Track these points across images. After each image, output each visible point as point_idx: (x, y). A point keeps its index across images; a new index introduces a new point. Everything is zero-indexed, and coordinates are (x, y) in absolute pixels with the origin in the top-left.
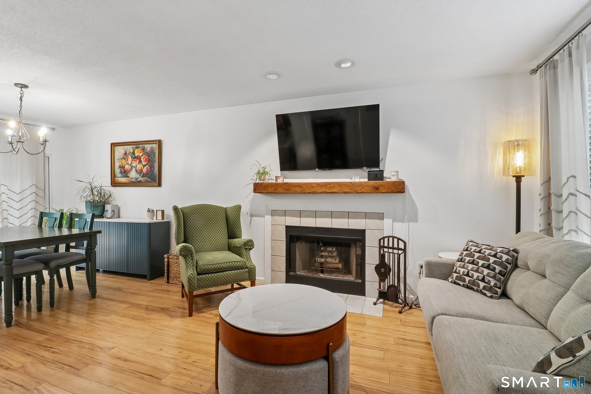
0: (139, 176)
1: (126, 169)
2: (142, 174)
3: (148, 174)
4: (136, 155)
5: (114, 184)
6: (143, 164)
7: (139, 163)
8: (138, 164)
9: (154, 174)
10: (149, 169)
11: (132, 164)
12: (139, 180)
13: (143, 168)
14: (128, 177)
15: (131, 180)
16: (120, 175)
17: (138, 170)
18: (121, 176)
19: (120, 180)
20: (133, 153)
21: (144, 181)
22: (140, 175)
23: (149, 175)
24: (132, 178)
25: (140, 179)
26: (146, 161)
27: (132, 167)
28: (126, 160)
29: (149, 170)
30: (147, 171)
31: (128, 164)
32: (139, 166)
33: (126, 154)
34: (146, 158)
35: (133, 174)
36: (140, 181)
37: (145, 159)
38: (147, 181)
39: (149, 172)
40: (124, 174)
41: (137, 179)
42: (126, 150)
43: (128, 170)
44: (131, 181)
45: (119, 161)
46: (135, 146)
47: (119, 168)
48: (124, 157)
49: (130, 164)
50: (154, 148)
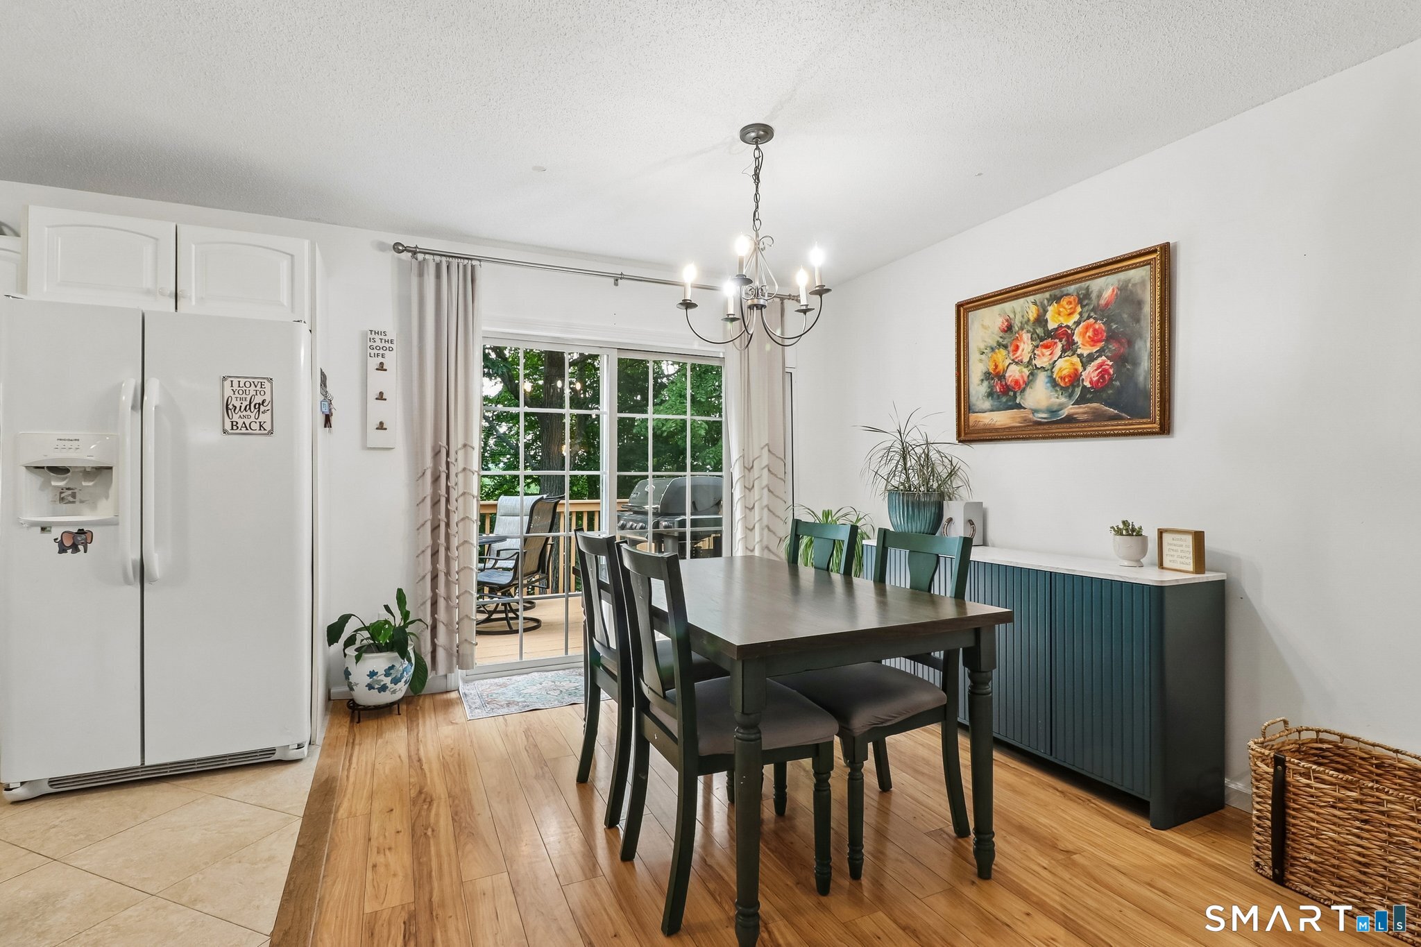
0: (1063, 400)
1: (1009, 381)
2: (1078, 391)
3: (1103, 389)
4: (1052, 325)
5: (968, 434)
6: (1080, 356)
7: (1064, 351)
8: (1060, 357)
9: (1136, 384)
10: (1111, 371)
11: (1034, 362)
12: (1064, 413)
13: (1080, 369)
14: (1019, 407)
15: (1031, 416)
16: (987, 404)
17: (1061, 378)
18: (992, 406)
19: (987, 421)
20: (1041, 320)
21: (1085, 417)
22: (1070, 396)
23: (1110, 392)
24: (1034, 411)
25: (1070, 409)
26: (1094, 341)
27: (1034, 371)
28: (1011, 348)
29: (1109, 374)
30: (1102, 377)
31: (1017, 363)
32: (1065, 365)
33: (1009, 329)
34: (1095, 331)
35: (1039, 397)
36: (1070, 419)
37: (1090, 333)
38: (1098, 417)
39: (1111, 379)
40: (1004, 399)
41: (1053, 412)
42: (1012, 316)
43: (1017, 382)
44: (1031, 421)
45: (983, 356)
46: (1047, 295)
47: (982, 380)
48: (1001, 340)
49: (1026, 360)
50: (1134, 285)
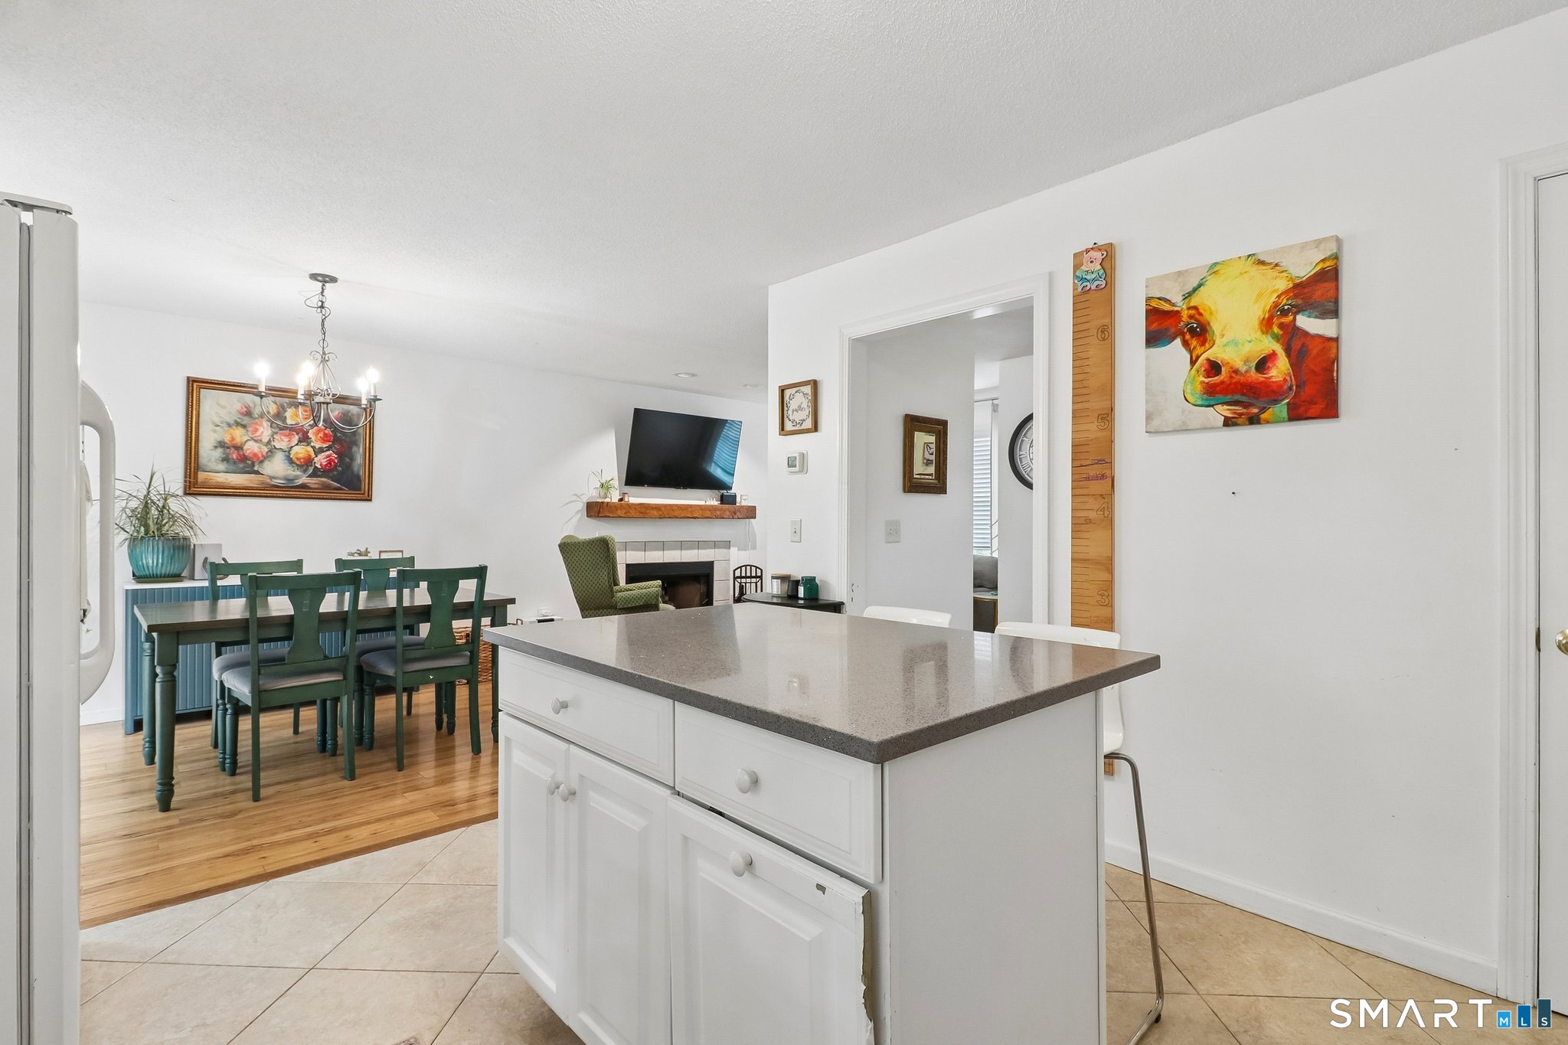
0: (298, 473)
1: (247, 453)
2: (311, 470)
3: (330, 471)
4: (289, 421)
5: (194, 486)
6: (313, 447)
7: (300, 441)
8: (297, 445)
9: (352, 471)
10: (336, 461)
11: (272, 443)
12: (299, 482)
13: (314, 456)
14: (257, 473)
15: (269, 481)
16: (222, 467)
17: (297, 459)
18: (227, 468)
19: (220, 480)
20: (280, 415)
21: (316, 486)
22: (305, 471)
23: (335, 473)
24: (272, 478)
25: (304, 479)
26: (324, 440)
27: (272, 451)
28: (250, 429)
29: (335, 462)
30: (330, 463)
31: (256, 441)
32: (300, 451)
33: (248, 413)
34: (325, 434)
35: (277, 468)
36: (303, 486)
37: (321, 435)
38: (326, 487)
39: (336, 466)
40: (241, 465)
41: (289, 480)
42: (251, 405)
43: (255, 455)
44: (268, 484)
45: (218, 428)
46: (287, 400)
47: (216, 447)
48: (239, 420)
49: (265, 440)
50: (352, 415)
